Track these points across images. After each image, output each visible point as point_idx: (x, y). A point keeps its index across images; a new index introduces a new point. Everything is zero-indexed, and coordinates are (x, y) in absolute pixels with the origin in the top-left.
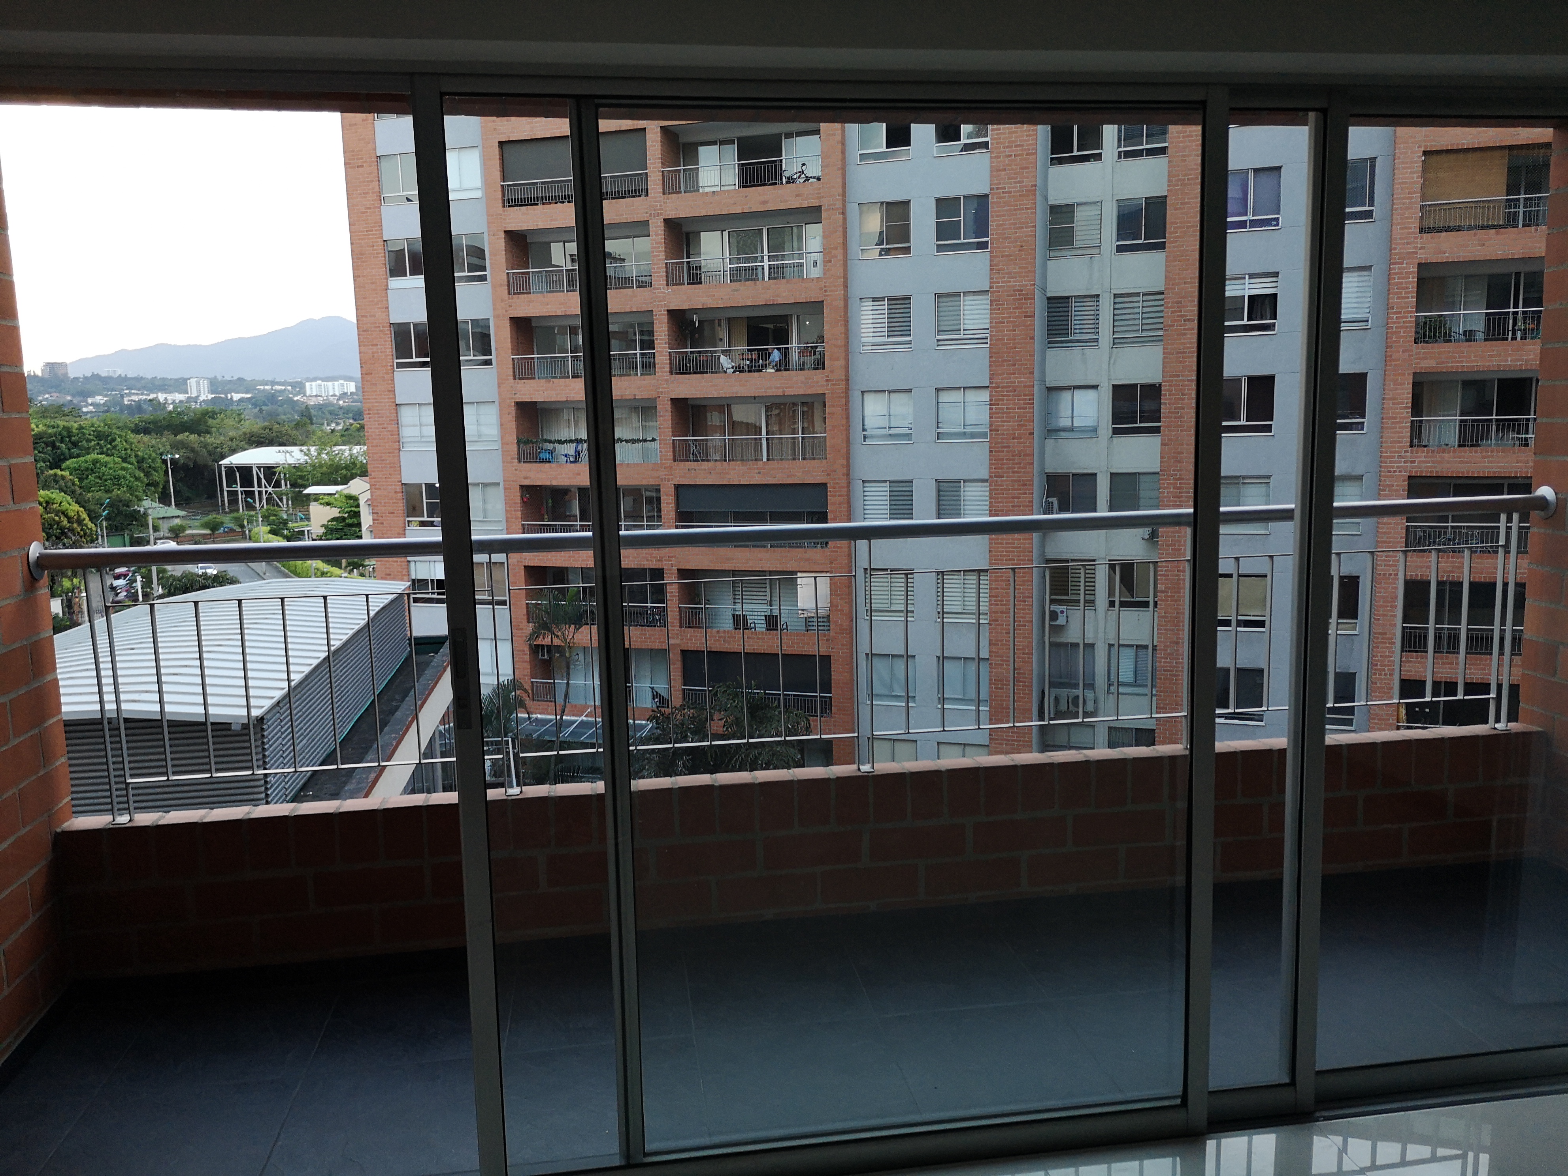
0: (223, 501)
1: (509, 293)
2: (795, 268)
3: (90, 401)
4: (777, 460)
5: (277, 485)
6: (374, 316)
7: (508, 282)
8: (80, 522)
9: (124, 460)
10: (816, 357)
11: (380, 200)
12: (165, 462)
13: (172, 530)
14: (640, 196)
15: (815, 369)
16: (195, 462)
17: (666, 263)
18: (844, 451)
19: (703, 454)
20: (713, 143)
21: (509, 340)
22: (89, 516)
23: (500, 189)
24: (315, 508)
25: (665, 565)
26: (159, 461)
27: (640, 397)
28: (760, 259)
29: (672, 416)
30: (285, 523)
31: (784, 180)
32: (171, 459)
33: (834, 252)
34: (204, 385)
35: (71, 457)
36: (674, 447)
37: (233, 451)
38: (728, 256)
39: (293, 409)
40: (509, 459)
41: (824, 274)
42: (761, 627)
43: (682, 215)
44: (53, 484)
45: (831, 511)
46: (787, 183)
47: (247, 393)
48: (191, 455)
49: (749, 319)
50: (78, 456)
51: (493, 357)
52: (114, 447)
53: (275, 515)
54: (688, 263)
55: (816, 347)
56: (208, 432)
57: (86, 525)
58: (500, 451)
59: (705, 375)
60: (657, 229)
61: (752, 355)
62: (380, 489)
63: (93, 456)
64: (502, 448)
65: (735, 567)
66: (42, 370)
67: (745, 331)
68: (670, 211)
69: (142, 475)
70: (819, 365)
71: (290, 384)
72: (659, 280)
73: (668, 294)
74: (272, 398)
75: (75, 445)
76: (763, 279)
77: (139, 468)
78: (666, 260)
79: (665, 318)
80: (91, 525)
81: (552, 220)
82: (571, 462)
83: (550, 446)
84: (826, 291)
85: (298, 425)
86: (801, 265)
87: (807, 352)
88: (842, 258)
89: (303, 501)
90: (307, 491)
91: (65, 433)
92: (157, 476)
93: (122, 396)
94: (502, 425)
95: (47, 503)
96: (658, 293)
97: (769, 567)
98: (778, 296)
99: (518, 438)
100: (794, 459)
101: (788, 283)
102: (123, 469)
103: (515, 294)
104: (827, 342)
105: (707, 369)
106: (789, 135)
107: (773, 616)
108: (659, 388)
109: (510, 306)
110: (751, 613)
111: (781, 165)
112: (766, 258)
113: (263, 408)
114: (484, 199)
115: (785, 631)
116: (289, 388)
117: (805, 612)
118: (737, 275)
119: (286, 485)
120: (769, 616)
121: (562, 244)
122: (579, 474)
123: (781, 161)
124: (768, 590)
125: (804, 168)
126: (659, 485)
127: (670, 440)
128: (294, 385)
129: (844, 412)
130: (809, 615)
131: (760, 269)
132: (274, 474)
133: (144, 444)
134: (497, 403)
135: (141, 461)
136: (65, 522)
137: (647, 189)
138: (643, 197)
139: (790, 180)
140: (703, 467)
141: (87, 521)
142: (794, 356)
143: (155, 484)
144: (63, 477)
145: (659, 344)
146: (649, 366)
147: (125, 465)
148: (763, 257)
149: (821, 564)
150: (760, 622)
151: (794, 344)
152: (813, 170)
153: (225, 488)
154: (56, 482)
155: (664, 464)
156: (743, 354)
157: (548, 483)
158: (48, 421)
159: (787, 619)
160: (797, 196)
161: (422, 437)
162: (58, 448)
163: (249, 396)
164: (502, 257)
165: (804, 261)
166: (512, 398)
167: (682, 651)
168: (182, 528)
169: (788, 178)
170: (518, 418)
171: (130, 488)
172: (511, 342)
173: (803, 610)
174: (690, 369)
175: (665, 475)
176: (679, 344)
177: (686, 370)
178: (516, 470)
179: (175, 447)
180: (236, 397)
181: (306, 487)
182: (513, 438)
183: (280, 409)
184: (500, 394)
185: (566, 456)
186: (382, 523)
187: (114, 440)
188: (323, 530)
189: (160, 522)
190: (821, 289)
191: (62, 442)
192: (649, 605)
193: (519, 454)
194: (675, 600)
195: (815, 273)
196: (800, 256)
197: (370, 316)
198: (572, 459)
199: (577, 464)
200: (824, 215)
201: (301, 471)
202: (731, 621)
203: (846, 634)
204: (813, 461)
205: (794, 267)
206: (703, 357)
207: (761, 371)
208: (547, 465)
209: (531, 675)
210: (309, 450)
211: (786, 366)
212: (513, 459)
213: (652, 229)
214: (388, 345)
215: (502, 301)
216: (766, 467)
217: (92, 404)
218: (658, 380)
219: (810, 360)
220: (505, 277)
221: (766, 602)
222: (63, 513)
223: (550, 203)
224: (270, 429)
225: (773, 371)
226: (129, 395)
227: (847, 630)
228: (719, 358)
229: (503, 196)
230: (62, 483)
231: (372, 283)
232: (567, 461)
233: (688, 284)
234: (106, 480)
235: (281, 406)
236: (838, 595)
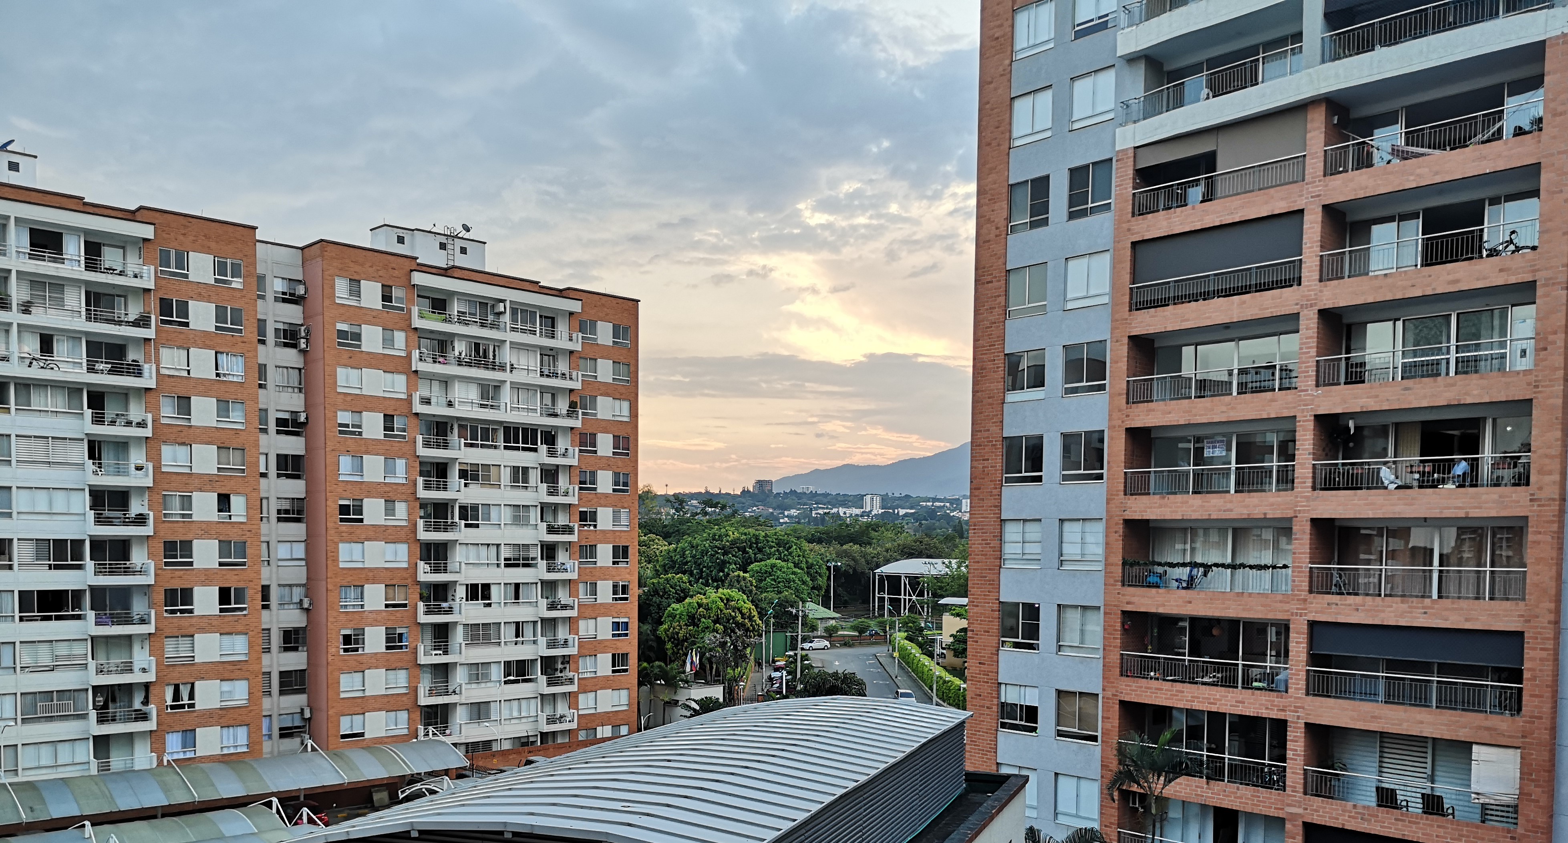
0: (874, 606)
1: (1127, 403)
2: (1494, 361)
3: (786, 513)
4: (1453, 598)
5: (921, 594)
6: (988, 430)
7: (1128, 390)
8: (751, 618)
9: (796, 565)
10: (1516, 470)
11: (1006, 313)
12: (829, 568)
13: (827, 630)
14: (1291, 286)
15: (1514, 485)
16: (855, 570)
17: (1317, 361)
18: (1553, 592)
19: (1349, 584)
20: (1389, 219)
21: (1123, 453)
22: (759, 613)
23: (1128, 291)
24: (947, 618)
25: (1289, 716)
26: (825, 567)
27: (1271, 516)
28: (1444, 350)
29: (1311, 539)
30: (921, 630)
31: (1485, 253)
32: (834, 566)
33: (1551, 338)
34: (877, 501)
35: (756, 561)
36: (1311, 577)
37: (887, 562)
38: (1401, 348)
39: (948, 524)
40: (1112, 581)
41: (1536, 365)
42: (1416, 806)
43: (1342, 304)
44: (736, 584)
45: (1529, 669)
46: (1488, 256)
47: (911, 509)
48: (852, 563)
49: (1423, 423)
50: (761, 560)
51: (1104, 471)
52: (790, 554)
53: (914, 622)
54: (1347, 359)
55: (1519, 458)
56: (870, 544)
57: (755, 621)
58: (1103, 572)
59: (1359, 491)
60: (1309, 323)
61: (1424, 467)
62: (977, 606)
63: (773, 561)
64: (1106, 568)
65: (1383, 728)
66: (754, 487)
67: (1418, 438)
68: (1327, 300)
69: (808, 579)
70: (1522, 480)
71: (949, 501)
72: (1306, 379)
73: (1317, 396)
74: (932, 513)
75: (760, 550)
76: (1447, 374)
77: (808, 573)
78: (1317, 356)
79: (1311, 425)
80: (759, 622)
81: (1182, 321)
82: (1183, 588)
83: (1160, 570)
84: (1537, 387)
85: (948, 539)
86: (1503, 356)
87: (1504, 463)
88: (1563, 344)
89: (940, 610)
90: (943, 601)
91: (754, 540)
92: (821, 581)
93: (811, 510)
94: (1107, 544)
95: (728, 600)
96: (1305, 395)
97: (1432, 733)
98: (1466, 394)
99: (1124, 559)
100: (1477, 598)
101: (1482, 378)
102: (794, 573)
103: (1133, 403)
104: (1535, 452)
105: (1361, 484)
106: (1495, 201)
107: (1433, 796)
108: (1297, 506)
109: (1127, 416)
110: (1402, 788)
111: (1481, 237)
112: (1453, 349)
113: (923, 522)
114: (1110, 305)
115: (1451, 817)
116: (948, 504)
117: (1480, 797)
118: (1410, 372)
119: (928, 594)
120: (1428, 795)
121: (1193, 347)
122: (1190, 602)
123: (1482, 230)
124: (1429, 760)
125: (1513, 236)
126: (1289, 620)
127: (1306, 567)
128: (951, 502)
129: (1555, 541)
130: (1487, 801)
131: (1444, 363)
132: (919, 583)
133: (815, 552)
134: (1104, 520)
135: (810, 567)
136: (739, 618)
137: (1300, 278)
138: (1295, 287)
139: (1494, 252)
140: (1348, 602)
141: (756, 618)
142: (1486, 469)
143: (817, 588)
144: (744, 579)
145: (1301, 455)
146: (1286, 479)
147: (797, 570)
148: (1448, 348)
149: (1510, 737)
150: (1413, 800)
151: (1487, 454)
152: (1525, 238)
153: (877, 595)
154: (738, 582)
155: (1296, 595)
156: (1412, 466)
157: (1153, 610)
158: (742, 529)
159: (1454, 802)
160: (1501, 270)
161: (1023, 554)
162: (748, 553)
163: (913, 511)
164: (1123, 365)
165: (1508, 351)
166: (1121, 516)
167: (1304, 823)
168: (835, 629)
169: (1490, 250)
170: (1125, 537)
171: (797, 590)
172: (1125, 455)
173: (1478, 794)
174: (1339, 484)
175: (1297, 609)
176: (1327, 455)
177: (1334, 484)
178: (1119, 593)
179: (840, 555)
180: (902, 512)
181: (943, 597)
182: (1118, 559)
183: (937, 524)
184: (1108, 511)
185: (1177, 580)
186: (977, 642)
187: (790, 547)
188: (951, 640)
189: (819, 622)
190: (1529, 384)
191: (750, 548)
192: (1267, 762)
193: (1123, 576)
194: (1300, 760)
195: (1523, 364)
196: (1503, 345)
197: (985, 431)
198: (1184, 585)
199: (1189, 592)
200: (1540, 292)
201: (942, 582)
202: (1374, 794)
203: (1542, 833)
204: (1505, 602)
205: (1492, 359)
206: (1358, 471)
207: (1436, 487)
208: (1154, 590)
209: (1118, 824)
210: (950, 562)
211: (1472, 481)
212: (1117, 581)
213: (1303, 323)
214: (997, 461)
215: (1120, 411)
216: (1436, 606)
217: (787, 517)
218: (1297, 497)
219: (1507, 473)
220: (1124, 386)
221: (1425, 776)
222: (738, 609)
223: (1183, 303)
224: (921, 542)
225: (1454, 487)
226: (816, 509)
227: (1543, 828)
228: (1378, 473)
229: (1131, 299)
230: (742, 583)
231: (989, 398)
232: (1178, 587)
233: (1345, 383)
234: (779, 582)
235: (939, 520)
236: (1533, 780)
